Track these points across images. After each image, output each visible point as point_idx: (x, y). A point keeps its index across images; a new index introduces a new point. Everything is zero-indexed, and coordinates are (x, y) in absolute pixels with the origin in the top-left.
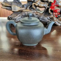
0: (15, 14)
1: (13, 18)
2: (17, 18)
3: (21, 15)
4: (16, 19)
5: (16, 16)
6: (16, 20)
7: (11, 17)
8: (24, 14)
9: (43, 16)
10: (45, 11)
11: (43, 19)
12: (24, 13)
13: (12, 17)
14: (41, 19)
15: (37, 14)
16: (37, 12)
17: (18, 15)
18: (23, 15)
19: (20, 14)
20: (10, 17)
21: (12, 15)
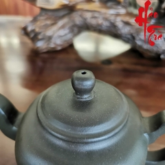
0: (46, 19)
1: (40, 33)
2: (56, 35)
4: (50, 38)
5: (53, 24)
6: (53, 40)
8: (78, 20)
13: (37, 30)
14: (140, 40)
15: (127, 23)
16: (128, 14)
17: (61, 23)
18: (75, 25)
19: (65, 20)
20: (29, 29)
21: (38, 23)
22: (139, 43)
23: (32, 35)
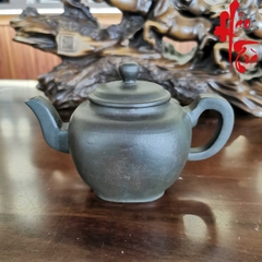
0: (68, 69)
1: (60, 84)
2: (79, 86)
3: (94, 71)
4: (72, 89)
5: (76, 74)
6: (76, 92)
7: (52, 81)
8: (106, 68)
9: (189, 75)
10: (197, 55)
11: (190, 89)
12: (109, 62)
13: (57, 80)
14: (180, 86)
15: (162, 69)
16: (163, 59)
17: (85, 72)
18: (103, 73)
19: (91, 68)
20: (47, 80)
21: (58, 73)
22: (179, 90)
23: (50, 88)
